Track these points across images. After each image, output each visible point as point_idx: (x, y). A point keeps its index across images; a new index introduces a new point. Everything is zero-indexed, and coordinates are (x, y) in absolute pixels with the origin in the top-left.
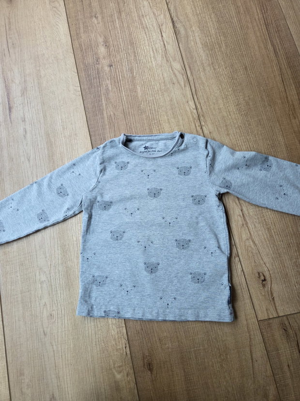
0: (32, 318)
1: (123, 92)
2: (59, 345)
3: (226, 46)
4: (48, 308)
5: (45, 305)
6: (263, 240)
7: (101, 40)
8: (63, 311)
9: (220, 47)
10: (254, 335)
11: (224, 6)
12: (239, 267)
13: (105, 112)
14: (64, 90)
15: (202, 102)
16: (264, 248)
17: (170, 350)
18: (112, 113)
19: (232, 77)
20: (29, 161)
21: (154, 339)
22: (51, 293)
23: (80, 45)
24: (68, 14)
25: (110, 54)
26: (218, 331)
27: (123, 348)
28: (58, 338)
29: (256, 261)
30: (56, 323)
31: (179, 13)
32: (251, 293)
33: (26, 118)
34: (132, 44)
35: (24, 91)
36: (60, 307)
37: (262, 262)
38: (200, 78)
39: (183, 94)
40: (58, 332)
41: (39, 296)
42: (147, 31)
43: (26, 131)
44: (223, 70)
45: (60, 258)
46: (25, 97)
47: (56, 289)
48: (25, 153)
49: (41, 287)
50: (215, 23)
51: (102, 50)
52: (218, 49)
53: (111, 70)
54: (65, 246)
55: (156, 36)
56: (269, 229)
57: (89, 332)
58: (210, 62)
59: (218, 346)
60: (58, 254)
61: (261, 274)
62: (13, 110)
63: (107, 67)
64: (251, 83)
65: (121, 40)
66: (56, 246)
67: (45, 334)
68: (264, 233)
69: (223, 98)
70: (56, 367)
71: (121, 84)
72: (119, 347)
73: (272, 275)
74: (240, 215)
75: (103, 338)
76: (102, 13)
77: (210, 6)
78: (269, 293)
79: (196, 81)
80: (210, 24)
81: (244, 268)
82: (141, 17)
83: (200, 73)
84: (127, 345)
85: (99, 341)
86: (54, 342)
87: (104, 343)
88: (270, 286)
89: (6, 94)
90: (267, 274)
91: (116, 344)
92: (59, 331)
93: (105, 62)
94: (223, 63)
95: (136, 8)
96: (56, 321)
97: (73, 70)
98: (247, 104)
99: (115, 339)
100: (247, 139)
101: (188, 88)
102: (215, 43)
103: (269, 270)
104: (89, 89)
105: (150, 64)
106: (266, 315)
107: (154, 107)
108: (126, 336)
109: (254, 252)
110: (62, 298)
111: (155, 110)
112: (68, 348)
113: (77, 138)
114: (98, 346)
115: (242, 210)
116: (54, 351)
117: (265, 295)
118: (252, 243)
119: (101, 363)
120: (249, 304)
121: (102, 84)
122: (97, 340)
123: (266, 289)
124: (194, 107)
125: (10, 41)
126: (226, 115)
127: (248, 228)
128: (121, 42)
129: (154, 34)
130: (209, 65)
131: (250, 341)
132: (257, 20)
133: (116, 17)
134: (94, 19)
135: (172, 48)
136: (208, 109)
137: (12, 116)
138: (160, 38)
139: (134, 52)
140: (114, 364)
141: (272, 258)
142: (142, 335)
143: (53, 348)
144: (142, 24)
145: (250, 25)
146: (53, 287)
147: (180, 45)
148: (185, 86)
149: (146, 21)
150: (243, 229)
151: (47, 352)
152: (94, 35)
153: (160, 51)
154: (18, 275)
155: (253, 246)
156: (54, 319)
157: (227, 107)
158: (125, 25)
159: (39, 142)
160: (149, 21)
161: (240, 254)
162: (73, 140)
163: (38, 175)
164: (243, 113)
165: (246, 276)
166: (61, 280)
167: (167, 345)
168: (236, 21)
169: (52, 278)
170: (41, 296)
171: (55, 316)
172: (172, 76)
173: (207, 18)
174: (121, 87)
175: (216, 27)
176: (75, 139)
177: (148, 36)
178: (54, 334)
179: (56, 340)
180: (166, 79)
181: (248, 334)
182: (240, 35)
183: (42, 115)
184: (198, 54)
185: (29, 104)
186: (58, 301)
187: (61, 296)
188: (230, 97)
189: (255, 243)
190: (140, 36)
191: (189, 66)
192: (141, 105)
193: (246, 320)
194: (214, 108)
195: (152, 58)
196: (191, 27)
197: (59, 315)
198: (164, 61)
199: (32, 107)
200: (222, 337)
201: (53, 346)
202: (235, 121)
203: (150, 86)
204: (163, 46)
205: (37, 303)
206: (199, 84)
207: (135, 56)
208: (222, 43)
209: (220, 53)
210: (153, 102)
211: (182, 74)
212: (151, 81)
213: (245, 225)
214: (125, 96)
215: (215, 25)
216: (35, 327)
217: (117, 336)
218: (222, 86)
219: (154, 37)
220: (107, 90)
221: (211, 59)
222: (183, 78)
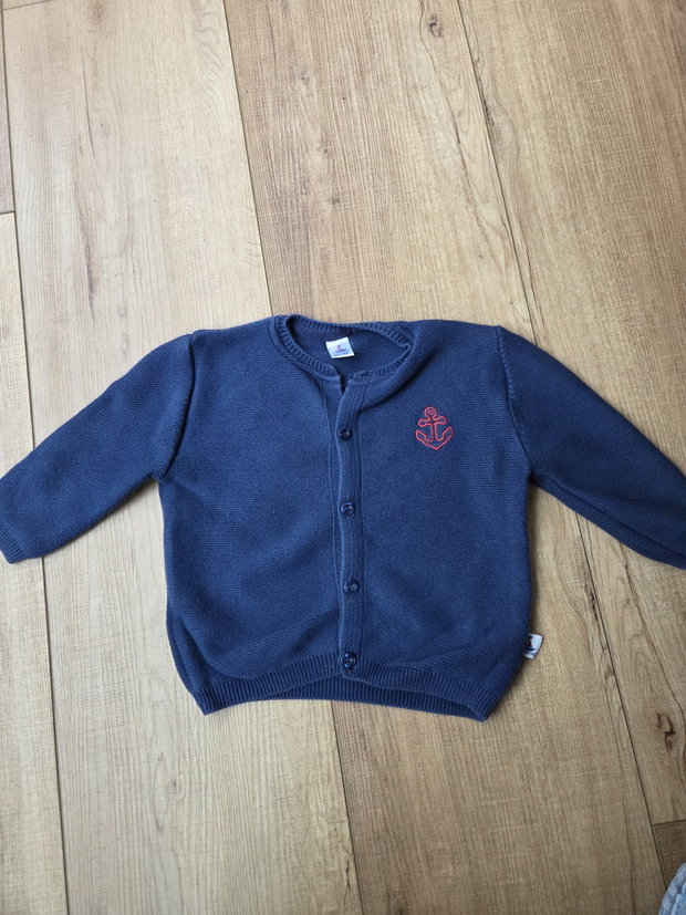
0: (130, 789)
1: (362, 268)
2: (193, 856)
3: (607, 178)
4: (169, 767)
5: (161, 758)
6: (672, 641)
7: (315, 136)
8: (203, 777)
9: (593, 180)
10: (642, 857)
11: (606, 84)
12: (614, 698)
14: (222, 249)
15: (545, 306)
16: (674, 659)
17: (450, 882)
19: (617, 254)
21: (414, 855)
22: (175, 731)
23: (265, 145)
24: (237, 63)
25: (334, 173)
26: (562, 843)
27: (340, 871)
28: (189, 840)
29: (654, 687)
30: (186, 805)
31: (500, 90)
32: (640, 762)
33: (130, 309)
34: (387, 152)
35: (128, 243)
36: (195, 766)
37: (667, 691)
38: (544, 249)
39: (501, 283)
40: (189, 825)
41: (149, 735)
42: (423, 125)
43: (128, 342)
44: (598, 234)
46: (129, 258)
47: (189, 721)
49: (154, 717)
51: (316, 162)
52: (588, 185)
53: (334, 213)
55: (444, 138)
57: (262, 829)
58: (569, 214)
59: (560, 877)
61: (663, 718)
62: (100, 288)
63: (325, 203)
64: (660, 273)
65: (362, 140)
67: (159, 828)
68: (674, 624)
69: (593, 301)
70: (183, 905)
71: (357, 247)
72: (331, 869)
74: (622, 579)
75: (295, 845)
76: (319, 70)
77: (573, 79)
78: (682, 763)
79: (533, 255)
80: (571, 123)
81: (626, 703)
82: (412, 89)
83: (544, 236)
84: (352, 865)
85: (285, 851)
86: (179, 847)
87: (297, 857)
88: (682, 748)
89: (82, 246)
90: (677, 720)
91: (325, 861)
92: (194, 822)
93: (323, 192)
94: (597, 219)
95: (400, 66)
97: (244, 201)
98: (650, 320)
99: (323, 850)
100: (646, 402)
101: (513, 271)
102: (582, 170)
103: (681, 710)
104: (282, 251)
105: (428, 205)
106: (672, 813)
108: (348, 844)
109: (651, 665)
110: (202, 744)
112: (212, 864)
114: (283, 864)
115: (626, 567)
116: (179, 868)
117: (670, 767)
118: (646, 646)
119: (290, 902)
120: (635, 786)
121: (313, 243)
122: (282, 850)
123: (673, 754)
124: (526, 316)
125: (94, 116)
126: (599, 341)
127: (639, 609)
128: (362, 145)
129: (441, 135)
130: (564, 219)
131: (632, 870)
132: (680, 124)
133: (352, 85)
134: (299, 83)
135: (480, 172)
136: (560, 325)
137: (95, 302)
138: (454, 144)
139: (392, 173)
140: (320, 907)
142: (385, 842)
143: (177, 861)
144: (412, 107)
145: (664, 135)
146: (181, 717)
147: (501, 167)
148: (506, 265)
149: (423, 101)
150: (627, 611)
151: (164, 870)
152: (297, 122)
153: (453, 176)
154: (100, 683)
155: (648, 653)
156: (182, 794)
157: (603, 322)
158: (374, 106)
160: (431, 102)
161: (618, 668)
164: (638, 340)
165: (631, 722)
167: (444, 871)
168: (632, 122)
169: (179, 695)
170: (152, 738)
171: (183, 788)
172: (478, 238)
173: (565, 107)
174: (358, 254)
175: (585, 132)
177: (425, 137)
178: (180, 829)
179: (185, 844)
180: (464, 244)
181: (628, 855)
182: (641, 156)
183: (168, 306)
184: (540, 191)
185: (137, 276)
186: (193, 753)
187: (199, 740)
188: (610, 301)
189: (653, 645)
190: (407, 135)
191: (518, 219)
192: (403, 302)
193: (626, 822)
194: (572, 321)
195: (433, 191)
196: (527, 127)
197: (193, 786)
198: (462, 201)
199: (144, 284)
200: (569, 859)
201: (177, 856)
202: (619, 358)
203: (426, 258)
204: (461, 164)
205: (143, 754)
206: (540, 262)
207: (394, 183)
208: (596, 170)
209: (591, 193)
210: (432, 295)
211: (501, 236)
212: (428, 246)
213: (632, 603)
214: (366, 277)
215: (584, 127)
216: (137, 808)
217: (327, 844)
218: (592, 272)
219: (439, 141)
220: (325, 257)
221: (571, 207)
222: (504, 245)
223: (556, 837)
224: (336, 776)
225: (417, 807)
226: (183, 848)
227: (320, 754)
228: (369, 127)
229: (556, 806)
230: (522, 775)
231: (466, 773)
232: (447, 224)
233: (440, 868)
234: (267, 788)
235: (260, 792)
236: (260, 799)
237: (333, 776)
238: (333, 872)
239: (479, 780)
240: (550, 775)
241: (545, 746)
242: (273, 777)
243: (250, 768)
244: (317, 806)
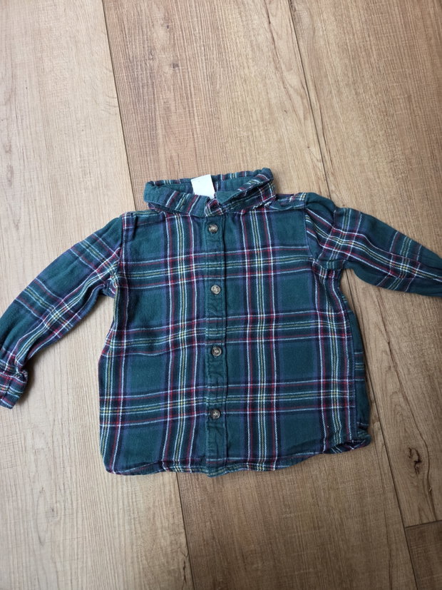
0: (18, 514)
1: (196, 118)
2: (68, 562)
3: (379, 55)
4: (48, 498)
5: (42, 491)
6: (421, 396)
7: (159, 15)
8: (75, 505)
9: (369, 56)
12: (379, 438)
13: (161, 150)
15: (333, 150)
16: (421, 408)
18: (174, 154)
19: (386, 112)
20: (18, 229)
21: (234, 555)
22: (53, 471)
23: (120, 20)
26: (341, 543)
27: (179, 569)
28: (64, 551)
29: (407, 429)
30: (62, 525)
32: (397, 483)
33: (13, 147)
34: (215, 28)
35: (11, 95)
36: (69, 497)
37: (416, 432)
38: (332, 107)
39: (301, 132)
40: (65, 539)
41: (32, 475)
42: (242, 9)
44: (372, 97)
45: (71, 410)
46: (13, 107)
47: (64, 463)
48: (9, 213)
49: (36, 461)
50: (362, 12)
51: (160, 34)
52: (365, 59)
53: (174, 75)
54: (82, 387)
55: (258, 20)
56: (430, 377)
57: (120, 542)
58: (351, 80)
59: (339, 566)
60: (68, 402)
61: (413, 451)
63: (168, 67)
64: (417, 126)
65: (196, 19)
66: (65, 387)
67: (41, 542)
68: (422, 383)
69: (368, 147)
71: (192, 102)
72: (172, 568)
73: (431, 454)
74: (386, 352)
75: (145, 551)
78: (425, 483)
79: (324, 111)
80: (353, 12)
81: (387, 441)
83: (332, 97)
84: (187, 564)
85: (137, 556)
86: (57, 556)
87: (147, 560)
88: (426, 472)
90: (423, 452)
91: (167, 562)
92: (68, 538)
93: (164, 58)
94: (372, 85)
96: (62, 522)
97: (104, 64)
98: (408, 161)
99: (166, 554)
100: (405, 223)
101: (310, 123)
102: (361, 48)
103: (426, 446)
104: (134, 104)
105: (246, 71)
106: (418, 518)
107: (250, 151)
108: (185, 550)
109: (405, 414)
110: (74, 480)
111: (251, 156)
112: (82, 568)
113: (109, 193)
114: (136, 566)
115: (389, 343)
116: (57, 572)
117: (417, 487)
118: (402, 400)
120: (393, 500)
121: (158, 97)
122: (135, 555)
123: (420, 477)
124: (319, 157)
126: (372, 177)
127: (398, 374)
128: (196, 23)
129: (256, 17)
130: (347, 85)
131: (390, 560)
132: (432, 15)
135: (285, 46)
136: (343, 164)
138: (266, 25)
139: (219, 45)
141: (433, 426)
142: (213, 547)
143: (56, 567)
145: (420, 24)
146: (58, 460)
147: (301, 43)
148: (305, 118)
150: (389, 375)
151: (45, 573)
152: (146, 4)
153: (265, 49)
155: (403, 405)
156: (59, 517)
157: (375, 163)
159: (37, 193)
161: (382, 417)
162: (102, 197)
163: (35, 255)
165: (390, 454)
166: (72, 448)
167: (255, 566)
168: (397, 13)
169: (56, 443)
170: (34, 476)
171: (59, 512)
172: (284, 98)
174: (193, 107)
175: (363, 19)
176: (104, 195)
177: (244, 19)
178: (57, 543)
179: (62, 553)
180: (273, 101)
181: (387, 549)
182: (403, 39)
183: (44, 145)
184: (330, 62)
185: (19, 121)
186: (66, 486)
187: (71, 477)
188: (380, 147)
189: (407, 399)
190: (230, 17)
191: (313, 83)
192: (227, 145)
193: (387, 526)
194: (352, 162)
195: (250, 61)
196: (320, 14)
197: (67, 510)
198: (272, 69)
199: (25, 126)
200: (345, 553)
201: (55, 563)
202: (386, 189)
203: (244, 111)
204: (271, 40)
205: (28, 488)
206: (329, 117)
207: (220, 53)
208: (371, 48)
209: (367, 65)
210: (249, 140)
211: (301, 96)
212: (246, 102)
213: (392, 369)
214: (199, 125)
215: (362, 16)
216: (24, 529)
217: (169, 549)
218: (367, 125)
219: (255, 22)
220: (167, 109)
221: (352, 75)
222: (303, 103)
223: (336, 539)
224: (176, 500)
225: (236, 520)
226: (60, 557)
227: (164, 484)
228: (201, 9)
229: (337, 516)
230: (312, 495)
231: (271, 495)
232: (260, 85)
233: (253, 564)
234: (124, 510)
235: (118, 514)
236: (119, 519)
237: (173, 500)
238: (173, 570)
239: (282, 500)
240: (333, 495)
241: (329, 474)
242: (129, 503)
243: (111, 496)
244: (162, 523)
